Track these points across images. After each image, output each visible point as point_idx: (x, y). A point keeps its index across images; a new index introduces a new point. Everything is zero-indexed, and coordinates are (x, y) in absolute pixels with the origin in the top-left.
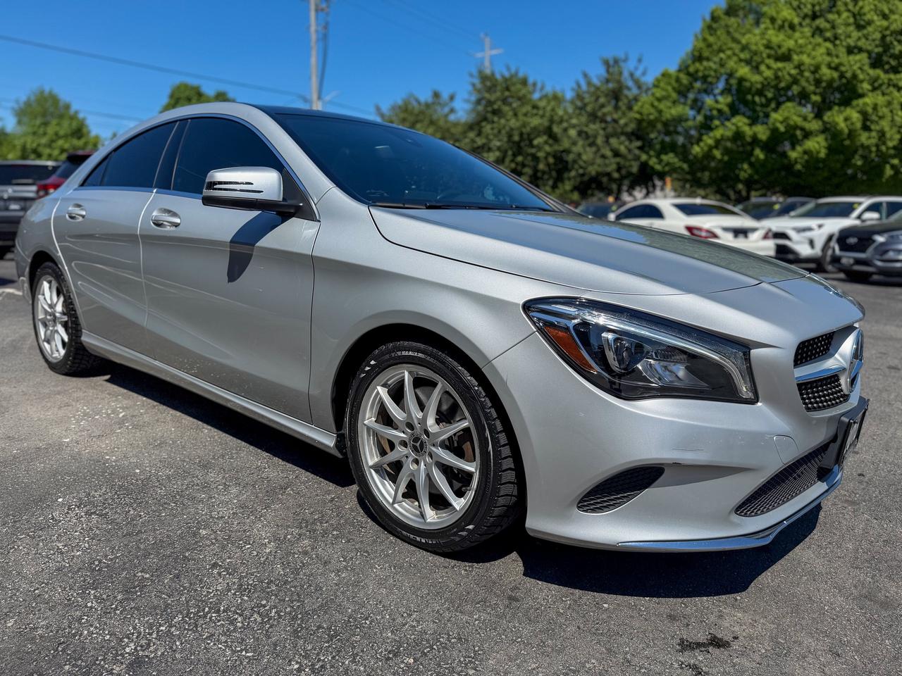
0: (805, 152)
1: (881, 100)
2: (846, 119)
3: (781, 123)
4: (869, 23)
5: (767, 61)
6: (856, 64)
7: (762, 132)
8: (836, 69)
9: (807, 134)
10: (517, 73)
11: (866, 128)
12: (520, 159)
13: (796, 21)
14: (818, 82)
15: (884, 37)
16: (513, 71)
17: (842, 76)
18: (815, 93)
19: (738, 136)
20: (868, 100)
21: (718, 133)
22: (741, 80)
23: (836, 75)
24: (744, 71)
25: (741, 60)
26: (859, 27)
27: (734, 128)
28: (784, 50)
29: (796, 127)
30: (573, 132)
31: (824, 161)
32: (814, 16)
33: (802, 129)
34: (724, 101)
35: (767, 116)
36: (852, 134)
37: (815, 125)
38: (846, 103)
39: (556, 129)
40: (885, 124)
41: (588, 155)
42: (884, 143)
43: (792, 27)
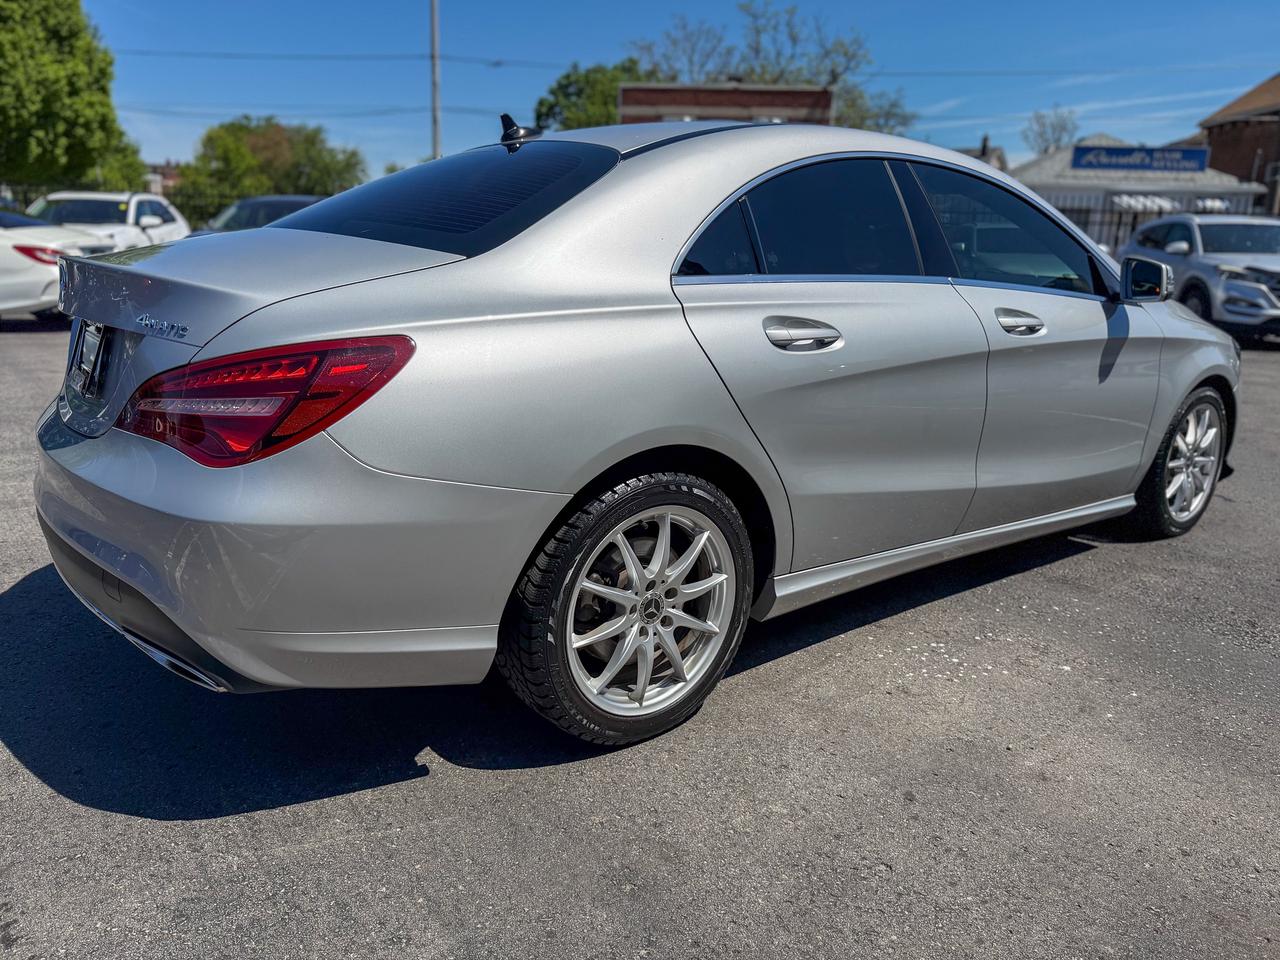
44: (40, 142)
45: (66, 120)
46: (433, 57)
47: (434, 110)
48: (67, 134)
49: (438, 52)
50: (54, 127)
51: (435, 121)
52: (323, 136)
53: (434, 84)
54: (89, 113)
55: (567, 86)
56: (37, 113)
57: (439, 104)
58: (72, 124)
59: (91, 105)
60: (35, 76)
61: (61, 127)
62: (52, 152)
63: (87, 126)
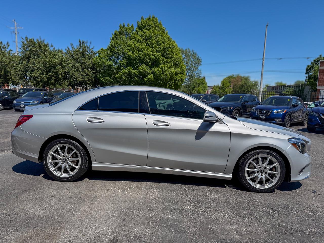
0: (148, 79)
1: (166, 66)
2: (158, 71)
3: (142, 70)
4: (161, 44)
5: (135, 51)
6: (159, 55)
7: (136, 72)
8: (154, 56)
9: (149, 74)
10: (44, 41)
11: (163, 73)
12: (50, 74)
13: (142, 40)
14: (150, 59)
15: (164, 49)
16: (42, 40)
17: (156, 58)
18: (149, 62)
19: (130, 73)
20: (162, 66)
21: (124, 71)
22: (129, 56)
23: (154, 57)
24: (130, 53)
25: (128, 49)
26: (158, 45)
27: (129, 70)
28: (140, 48)
29: (146, 72)
30: (70, 66)
31: (153, 82)
32: (146, 40)
33: (147, 72)
34: (124, 61)
35: (137, 67)
36: (160, 74)
37: (150, 71)
38: (157, 66)
39: (64, 64)
40: (167, 72)
41: (77, 74)
42: (167, 78)
43: (141, 42)
44: (169, 84)
45: (174, 80)
46: (263, 59)
47: (262, 71)
48: (174, 82)
49: (264, 58)
50: (172, 81)
51: (262, 74)
52: (249, 78)
53: (263, 65)
54: (179, 78)
55: (318, 61)
56: (169, 79)
57: (263, 70)
58: (175, 81)
59: (180, 77)
60: (170, 72)
61: (173, 81)
62: (171, 86)
63: (178, 81)
